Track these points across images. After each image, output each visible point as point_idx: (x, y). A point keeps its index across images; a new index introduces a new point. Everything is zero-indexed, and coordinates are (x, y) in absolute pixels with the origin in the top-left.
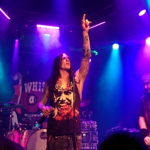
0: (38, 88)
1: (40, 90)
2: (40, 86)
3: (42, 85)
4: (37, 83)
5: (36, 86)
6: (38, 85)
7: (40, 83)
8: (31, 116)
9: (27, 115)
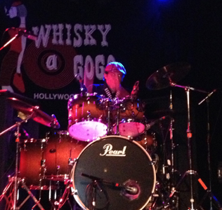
1: (68, 42)
2: (69, 34)
3: (72, 31)
4: (61, 26)
5: (60, 34)
6: (65, 31)
7: (68, 27)
8: (52, 96)
9: (42, 96)
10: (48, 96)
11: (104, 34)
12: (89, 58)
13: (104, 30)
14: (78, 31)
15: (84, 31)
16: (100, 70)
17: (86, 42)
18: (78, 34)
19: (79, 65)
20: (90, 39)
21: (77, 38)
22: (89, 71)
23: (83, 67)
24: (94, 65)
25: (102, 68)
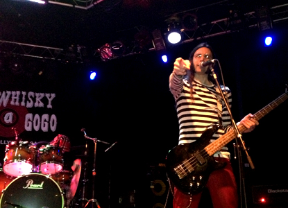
0: (20, 101)
1: (23, 104)
2: (24, 98)
3: (26, 96)
4: (18, 93)
5: (17, 98)
6: (21, 96)
7: (24, 93)
8: (6, 142)
11: (50, 100)
12: (37, 116)
13: (50, 97)
14: (31, 97)
15: (35, 97)
16: (44, 125)
17: (36, 105)
18: (30, 99)
19: (29, 120)
20: (39, 102)
21: (30, 102)
22: (36, 125)
23: (32, 122)
24: (41, 121)
25: (46, 123)
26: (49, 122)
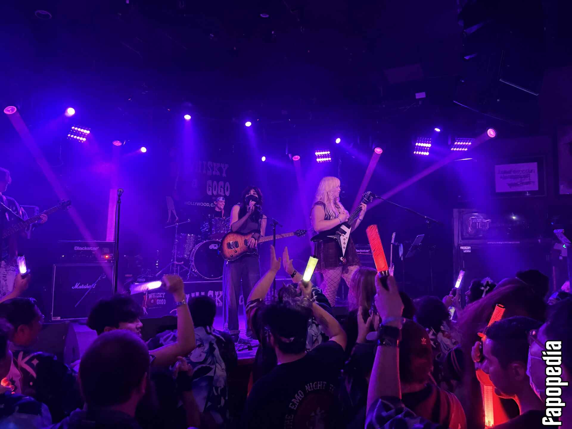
0: (202, 169)
1: (204, 172)
2: (205, 167)
3: (207, 166)
8: (194, 204)
9: (189, 203)
10: (192, 203)
11: (224, 170)
12: (215, 182)
13: (224, 168)
14: (210, 166)
15: (213, 166)
17: (214, 173)
18: (209, 168)
19: (210, 186)
20: (216, 171)
21: (209, 170)
22: (215, 190)
23: (212, 187)
24: (218, 187)
25: (222, 189)
26: (224, 188)
